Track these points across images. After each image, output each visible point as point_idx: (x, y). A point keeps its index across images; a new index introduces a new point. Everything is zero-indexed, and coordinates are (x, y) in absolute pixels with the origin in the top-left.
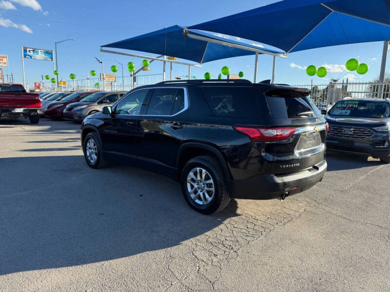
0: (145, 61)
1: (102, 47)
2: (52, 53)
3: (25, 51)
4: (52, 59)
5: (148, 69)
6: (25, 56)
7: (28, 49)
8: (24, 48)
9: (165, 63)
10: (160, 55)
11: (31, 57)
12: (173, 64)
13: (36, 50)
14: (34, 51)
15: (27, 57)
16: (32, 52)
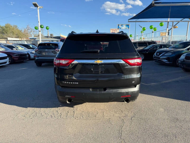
0: (161, 23)
1: (129, 20)
2: (129, 25)
3: (118, 26)
4: (129, 28)
5: (177, 27)
6: (118, 28)
7: (120, 25)
8: (118, 25)
9: (168, 22)
10: (182, 19)
11: (120, 28)
12: (174, 22)
13: (123, 25)
14: (122, 26)
15: (119, 28)
16: (121, 26)
